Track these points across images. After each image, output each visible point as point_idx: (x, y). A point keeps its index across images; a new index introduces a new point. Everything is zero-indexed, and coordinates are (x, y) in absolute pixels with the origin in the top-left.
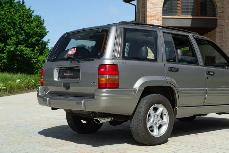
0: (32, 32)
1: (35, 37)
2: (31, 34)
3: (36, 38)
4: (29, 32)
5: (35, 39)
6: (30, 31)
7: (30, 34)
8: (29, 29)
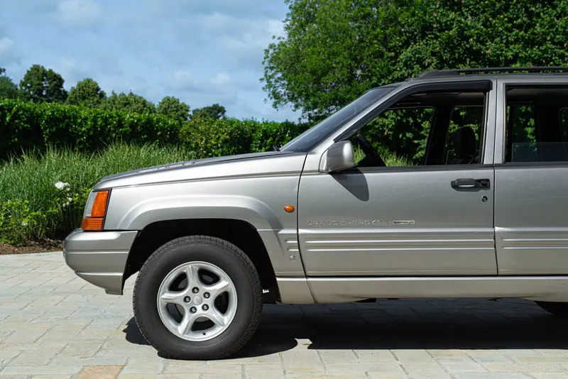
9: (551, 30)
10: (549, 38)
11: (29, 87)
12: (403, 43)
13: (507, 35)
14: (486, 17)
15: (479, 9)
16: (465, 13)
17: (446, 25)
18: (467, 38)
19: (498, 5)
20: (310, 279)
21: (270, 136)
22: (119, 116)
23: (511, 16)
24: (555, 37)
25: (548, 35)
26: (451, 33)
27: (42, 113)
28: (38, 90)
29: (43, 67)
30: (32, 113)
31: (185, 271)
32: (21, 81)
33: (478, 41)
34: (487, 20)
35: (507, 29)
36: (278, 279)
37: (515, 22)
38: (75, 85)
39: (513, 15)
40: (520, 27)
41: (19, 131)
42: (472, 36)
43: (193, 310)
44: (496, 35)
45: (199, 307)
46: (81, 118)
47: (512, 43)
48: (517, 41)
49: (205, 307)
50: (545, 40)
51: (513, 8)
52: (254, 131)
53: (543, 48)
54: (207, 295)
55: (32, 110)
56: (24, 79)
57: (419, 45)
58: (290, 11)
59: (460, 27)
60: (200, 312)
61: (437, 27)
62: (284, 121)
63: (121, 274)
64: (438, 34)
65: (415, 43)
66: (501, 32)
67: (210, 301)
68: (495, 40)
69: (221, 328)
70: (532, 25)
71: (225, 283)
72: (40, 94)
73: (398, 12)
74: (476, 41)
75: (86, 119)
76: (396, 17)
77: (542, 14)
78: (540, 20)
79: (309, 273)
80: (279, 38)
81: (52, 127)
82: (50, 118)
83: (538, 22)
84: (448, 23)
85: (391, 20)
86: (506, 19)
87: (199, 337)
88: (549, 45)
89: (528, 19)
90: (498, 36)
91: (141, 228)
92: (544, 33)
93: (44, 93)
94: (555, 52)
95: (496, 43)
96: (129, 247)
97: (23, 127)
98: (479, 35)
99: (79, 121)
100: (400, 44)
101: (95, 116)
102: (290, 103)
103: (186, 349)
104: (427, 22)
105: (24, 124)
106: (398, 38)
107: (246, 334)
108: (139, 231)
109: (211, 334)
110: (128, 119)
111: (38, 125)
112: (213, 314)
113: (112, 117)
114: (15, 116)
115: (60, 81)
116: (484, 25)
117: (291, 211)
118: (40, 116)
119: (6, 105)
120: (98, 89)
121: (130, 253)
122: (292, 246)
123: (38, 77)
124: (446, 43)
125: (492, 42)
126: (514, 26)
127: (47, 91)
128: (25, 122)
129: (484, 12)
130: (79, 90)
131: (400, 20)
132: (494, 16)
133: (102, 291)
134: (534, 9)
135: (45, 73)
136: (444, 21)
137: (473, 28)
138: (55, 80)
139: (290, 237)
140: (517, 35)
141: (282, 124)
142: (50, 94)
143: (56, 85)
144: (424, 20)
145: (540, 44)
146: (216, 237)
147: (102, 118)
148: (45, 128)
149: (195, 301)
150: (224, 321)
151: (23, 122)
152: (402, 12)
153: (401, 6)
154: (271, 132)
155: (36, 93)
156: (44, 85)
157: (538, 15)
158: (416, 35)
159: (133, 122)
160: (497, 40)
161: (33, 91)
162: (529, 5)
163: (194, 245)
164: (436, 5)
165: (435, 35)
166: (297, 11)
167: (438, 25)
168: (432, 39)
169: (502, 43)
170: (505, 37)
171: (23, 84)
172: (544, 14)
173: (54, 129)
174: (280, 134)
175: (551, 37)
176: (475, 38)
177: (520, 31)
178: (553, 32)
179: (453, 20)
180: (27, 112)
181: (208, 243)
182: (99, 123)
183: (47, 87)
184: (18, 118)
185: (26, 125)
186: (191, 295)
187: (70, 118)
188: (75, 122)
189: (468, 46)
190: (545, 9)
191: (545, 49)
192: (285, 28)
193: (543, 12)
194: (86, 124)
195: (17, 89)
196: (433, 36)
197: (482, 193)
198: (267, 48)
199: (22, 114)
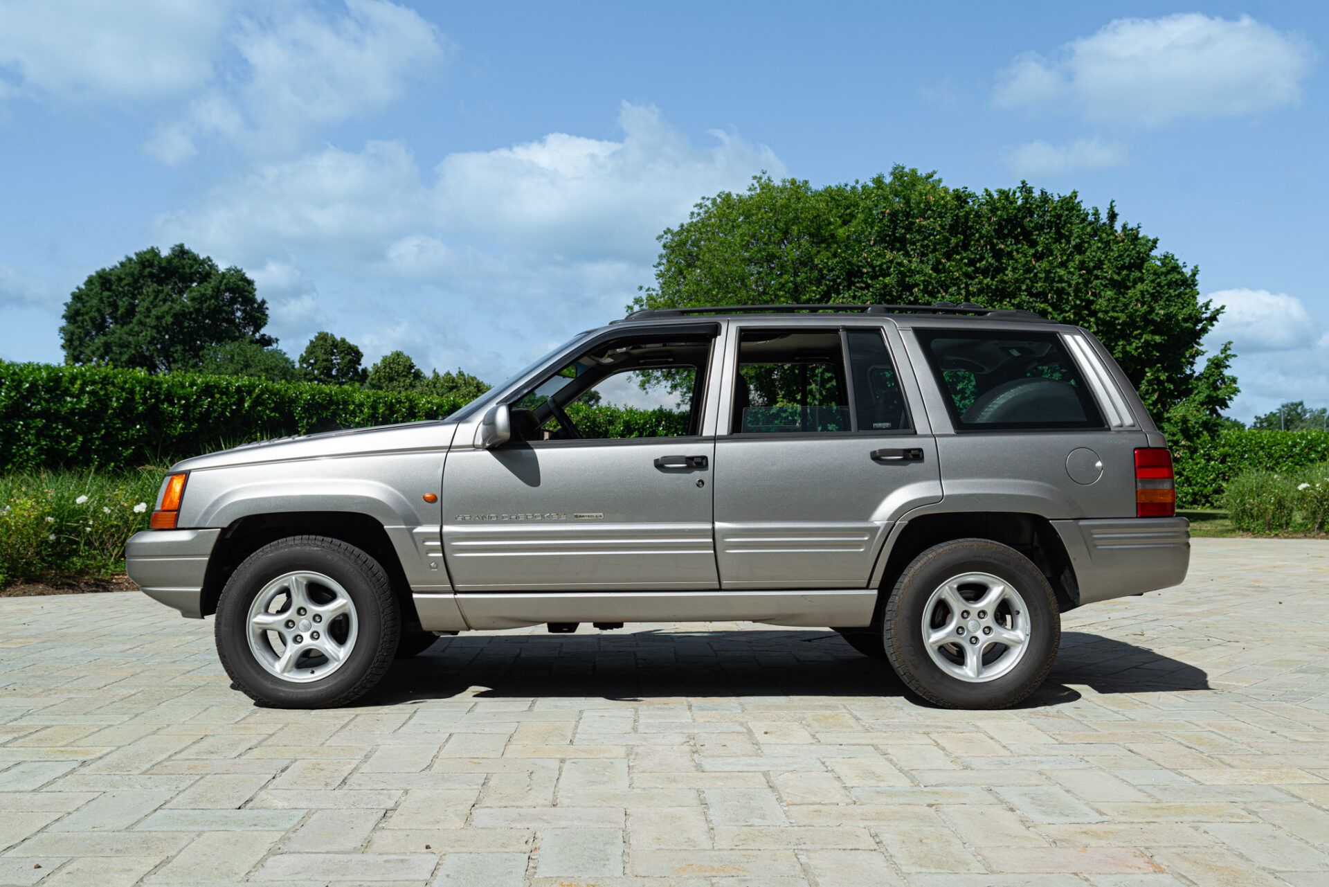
0: (1123, 317)
1: (1141, 335)
2: (1119, 324)
3: (1146, 337)
4: (1111, 317)
5: (1142, 340)
6: (1115, 314)
7: (1119, 327)
8: (1114, 309)
9: (1027, 276)
10: (1024, 287)
11: (311, 365)
12: (822, 296)
13: (966, 283)
14: (936, 258)
15: (928, 246)
16: (912, 253)
17: (881, 269)
18: (909, 288)
19: (953, 241)
20: (459, 596)
21: (635, 430)
22: (410, 401)
23: (973, 256)
24: (1033, 286)
25: (1023, 282)
26: (887, 280)
27: (297, 397)
28: (325, 368)
29: (332, 335)
30: (283, 396)
31: (286, 584)
32: (302, 356)
33: (925, 291)
34: (938, 262)
35: (967, 275)
36: (415, 596)
37: (978, 265)
38: (378, 361)
39: (976, 254)
40: (985, 272)
41: (263, 422)
42: (917, 285)
43: (297, 639)
44: (951, 283)
45: (306, 636)
46: (354, 403)
47: (974, 295)
48: (980, 292)
49: (316, 635)
50: (1019, 289)
51: (975, 245)
52: (611, 423)
53: (1016, 301)
54: (317, 618)
55: (283, 393)
56: (306, 352)
57: (843, 298)
58: (664, 252)
59: (901, 272)
60: (307, 642)
61: (868, 273)
62: (657, 407)
63: (199, 589)
64: (869, 282)
65: (839, 294)
66: (958, 278)
67: (321, 627)
68: (950, 290)
69: (336, 663)
70: (1001, 270)
71: (343, 602)
72: (329, 375)
73: (814, 250)
74: (922, 291)
75: (362, 405)
76: (811, 259)
77: (1015, 253)
78: (1011, 262)
79: (458, 586)
80: (648, 290)
81: (311, 417)
82: (309, 404)
83: (1009, 265)
84: (885, 266)
85: (806, 262)
86: (966, 261)
87: (305, 677)
88: (1024, 296)
89: (996, 261)
90: (954, 285)
91: (226, 525)
92: (1017, 280)
93: (334, 373)
94: (1033, 308)
95: (952, 295)
96: (209, 551)
97: (267, 415)
98: (927, 283)
99: (351, 407)
100: (818, 296)
101: (374, 401)
102: (664, 383)
103: (284, 692)
104: (854, 264)
105: (271, 412)
106: (814, 288)
107: (369, 671)
108: (222, 529)
109: (321, 673)
110: (424, 405)
111: (291, 413)
112: (326, 645)
113: (399, 402)
114: (258, 401)
115: (354, 355)
116: (935, 269)
117: (434, 500)
118: (293, 401)
119: (245, 386)
120: (412, 366)
121: (210, 561)
122: (433, 549)
123: (325, 350)
124: (881, 294)
125: (946, 292)
126: (977, 270)
127: (337, 370)
128: (272, 410)
129: (935, 250)
130: (385, 368)
131: (816, 263)
132: (948, 256)
133: (178, 613)
134: (1003, 246)
135: (335, 344)
136: (878, 263)
137: (918, 273)
138: (349, 354)
139: (429, 537)
140: (980, 283)
141: (654, 412)
142: (343, 373)
143: (350, 361)
144: (850, 263)
145: (1013, 295)
146: (332, 537)
147: (385, 403)
148: (301, 419)
149: (301, 626)
150: (339, 654)
151: (269, 409)
152: (819, 252)
153: (818, 244)
154: (637, 423)
155: (322, 373)
156: (335, 361)
157: (1010, 255)
158: (840, 284)
159: (431, 409)
160: (953, 289)
161: (318, 369)
162: (995, 241)
163: (299, 548)
164: (869, 241)
165: (865, 283)
166: (673, 251)
167: (870, 270)
168: (862, 289)
169: (959, 294)
170: (963, 286)
171: (303, 360)
172: (1018, 253)
173: (315, 419)
174: (651, 427)
175: (1027, 285)
176: (921, 287)
177: (985, 278)
178: (1029, 278)
179: (891, 262)
180: (275, 395)
181: (318, 546)
182: (381, 411)
183: (338, 364)
184: (263, 403)
185: (273, 414)
186: (295, 618)
187: (337, 404)
188: (345, 410)
189: (912, 299)
190: (1020, 246)
191: (1019, 303)
192: (658, 275)
193: (1017, 251)
194: (362, 412)
195: (293, 367)
196: (863, 285)
197: (697, 475)
198: (631, 304)
199: (269, 398)
